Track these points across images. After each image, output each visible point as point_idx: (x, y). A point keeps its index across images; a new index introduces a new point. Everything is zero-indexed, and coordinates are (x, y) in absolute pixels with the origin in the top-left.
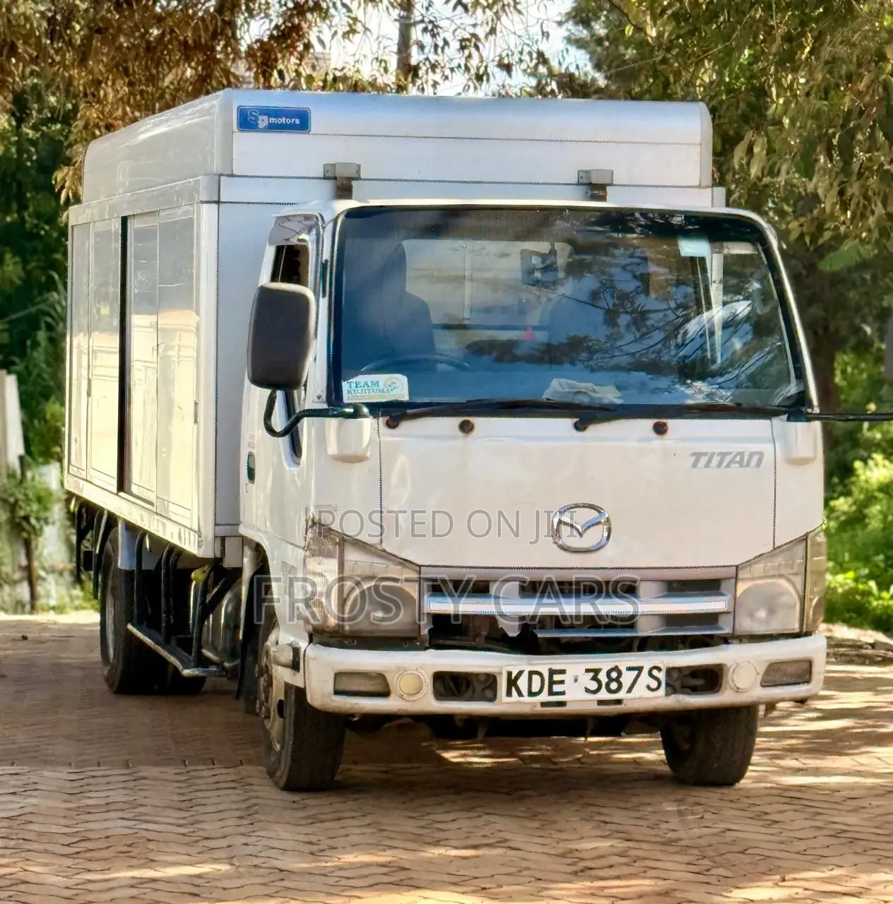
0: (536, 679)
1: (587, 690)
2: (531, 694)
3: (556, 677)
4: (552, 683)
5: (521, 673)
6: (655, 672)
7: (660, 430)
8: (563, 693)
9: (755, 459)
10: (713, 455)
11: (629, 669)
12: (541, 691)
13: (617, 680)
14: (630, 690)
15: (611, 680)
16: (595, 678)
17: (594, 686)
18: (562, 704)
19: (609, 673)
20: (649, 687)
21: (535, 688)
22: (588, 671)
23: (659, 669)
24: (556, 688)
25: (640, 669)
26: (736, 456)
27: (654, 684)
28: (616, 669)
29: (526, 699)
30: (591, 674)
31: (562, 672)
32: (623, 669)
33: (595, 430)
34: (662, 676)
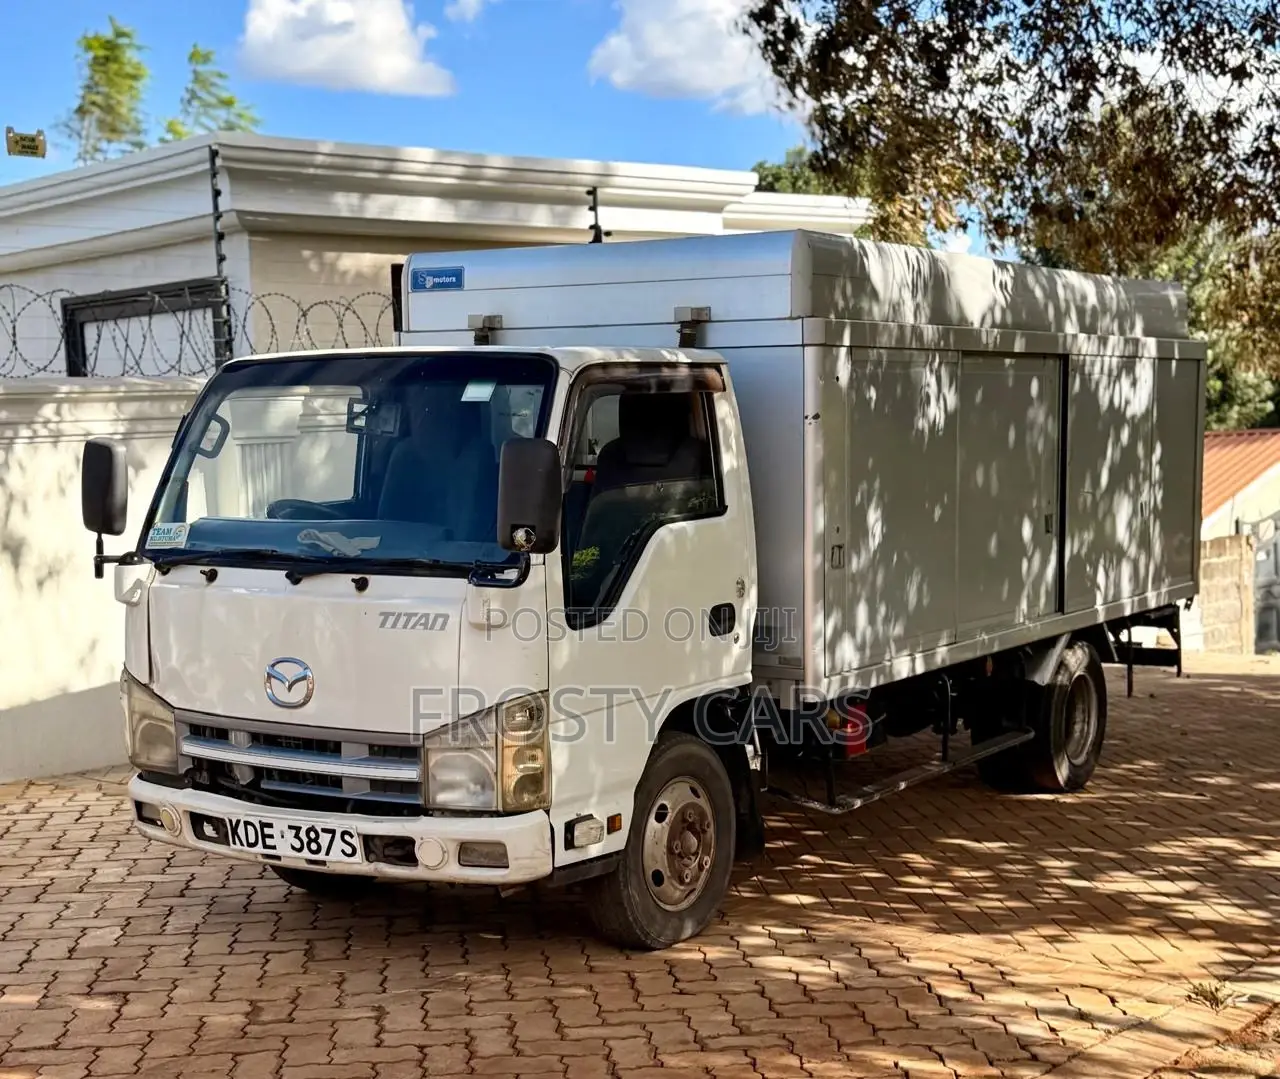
0: (250, 829)
1: (293, 848)
2: (251, 845)
3: (267, 831)
4: (264, 836)
5: (238, 822)
6: (347, 838)
7: (362, 585)
8: (274, 847)
9: (440, 620)
10: (400, 615)
11: (324, 830)
12: (256, 843)
13: (316, 840)
14: (327, 853)
15: (310, 841)
16: (297, 836)
17: (297, 845)
18: (278, 858)
19: (308, 832)
20: (343, 851)
21: (252, 840)
22: (290, 827)
23: (352, 836)
24: (269, 841)
25: (333, 832)
26: (420, 619)
27: (349, 850)
28: (312, 829)
29: (246, 848)
30: (294, 832)
31: (270, 826)
32: (319, 830)
33: (307, 584)
34: (356, 842)
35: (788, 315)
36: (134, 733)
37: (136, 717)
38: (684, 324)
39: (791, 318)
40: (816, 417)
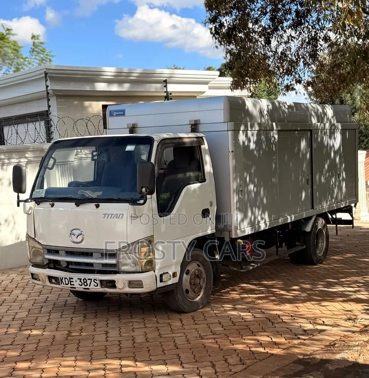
0: (66, 280)
1: (79, 285)
2: (66, 284)
3: (71, 280)
4: (71, 282)
5: (63, 278)
6: (95, 281)
8: (74, 285)
12: (68, 284)
13: (86, 282)
14: (90, 286)
15: (84, 282)
16: (80, 281)
17: (81, 284)
18: (75, 288)
19: (84, 280)
20: (94, 285)
21: (67, 283)
23: (97, 280)
25: (91, 280)
27: (96, 285)
29: (65, 285)
30: (79, 280)
31: (72, 279)
32: (87, 279)
33: (81, 207)
34: (98, 282)
35: (223, 122)
36: (30, 253)
37: (31, 248)
38: (192, 125)
39: (224, 122)
40: (232, 152)
